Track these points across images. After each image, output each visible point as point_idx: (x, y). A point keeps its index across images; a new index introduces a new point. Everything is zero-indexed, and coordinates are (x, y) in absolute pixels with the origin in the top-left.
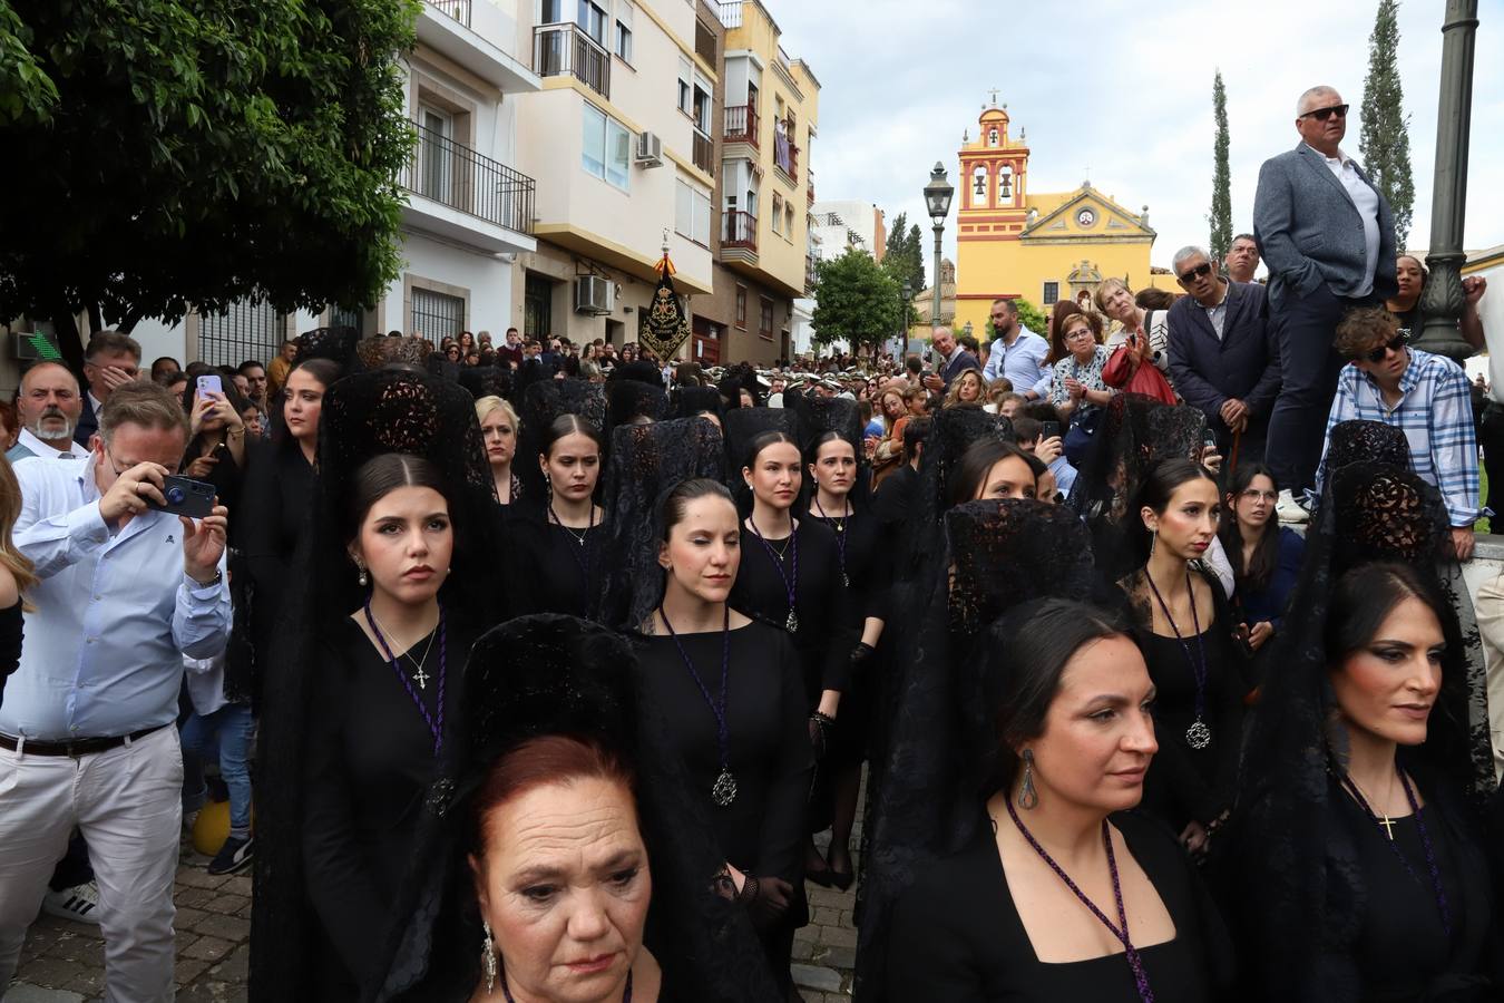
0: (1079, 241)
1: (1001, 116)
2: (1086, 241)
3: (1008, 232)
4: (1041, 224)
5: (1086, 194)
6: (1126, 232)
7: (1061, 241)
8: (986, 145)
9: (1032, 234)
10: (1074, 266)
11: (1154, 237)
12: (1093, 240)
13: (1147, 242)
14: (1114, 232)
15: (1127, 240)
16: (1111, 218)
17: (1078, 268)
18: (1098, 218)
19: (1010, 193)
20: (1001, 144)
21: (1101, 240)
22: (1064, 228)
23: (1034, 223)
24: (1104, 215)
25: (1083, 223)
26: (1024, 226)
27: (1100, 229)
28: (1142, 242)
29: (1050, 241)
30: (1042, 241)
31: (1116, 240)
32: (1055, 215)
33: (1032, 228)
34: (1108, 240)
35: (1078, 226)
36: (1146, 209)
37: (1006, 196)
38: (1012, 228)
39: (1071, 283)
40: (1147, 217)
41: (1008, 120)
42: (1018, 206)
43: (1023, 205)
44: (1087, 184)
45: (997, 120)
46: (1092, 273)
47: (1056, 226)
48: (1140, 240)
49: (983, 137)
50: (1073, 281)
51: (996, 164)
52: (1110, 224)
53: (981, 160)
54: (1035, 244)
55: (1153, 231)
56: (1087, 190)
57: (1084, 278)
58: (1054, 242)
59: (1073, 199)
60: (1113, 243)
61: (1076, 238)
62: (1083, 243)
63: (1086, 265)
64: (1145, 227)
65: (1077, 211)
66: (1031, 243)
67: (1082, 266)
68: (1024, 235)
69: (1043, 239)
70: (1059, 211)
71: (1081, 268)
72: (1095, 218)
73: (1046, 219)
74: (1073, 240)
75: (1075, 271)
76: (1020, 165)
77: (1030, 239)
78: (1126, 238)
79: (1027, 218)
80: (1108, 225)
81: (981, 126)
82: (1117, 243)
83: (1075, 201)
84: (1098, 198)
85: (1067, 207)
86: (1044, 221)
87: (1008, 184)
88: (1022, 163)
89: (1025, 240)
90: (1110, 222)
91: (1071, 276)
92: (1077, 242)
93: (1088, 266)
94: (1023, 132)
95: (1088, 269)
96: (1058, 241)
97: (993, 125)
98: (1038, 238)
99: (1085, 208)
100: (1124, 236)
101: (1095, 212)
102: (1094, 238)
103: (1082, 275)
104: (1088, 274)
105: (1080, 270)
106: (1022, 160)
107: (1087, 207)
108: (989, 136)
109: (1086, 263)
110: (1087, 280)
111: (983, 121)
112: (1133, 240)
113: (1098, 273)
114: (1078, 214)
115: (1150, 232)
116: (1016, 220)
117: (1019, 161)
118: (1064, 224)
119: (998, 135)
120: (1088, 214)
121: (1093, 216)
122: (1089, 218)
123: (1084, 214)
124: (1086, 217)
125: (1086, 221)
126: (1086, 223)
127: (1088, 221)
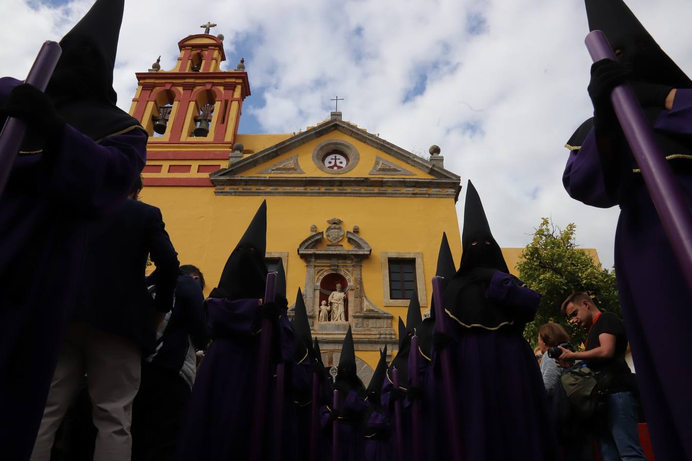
0: (323, 189)
1: (213, 42)
2: (336, 189)
3: (193, 174)
4: (254, 162)
5: (335, 125)
6: (407, 177)
7: (288, 189)
8: (183, 66)
10: (315, 229)
11: (456, 186)
12: (349, 189)
13: (448, 196)
14: (387, 177)
16: (378, 158)
17: (322, 229)
18: (357, 158)
19: (210, 129)
20: (208, 67)
21: (363, 190)
22: (296, 168)
24: (367, 155)
26: (224, 165)
28: (437, 196)
29: (269, 189)
31: (390, 190)
32: (281, 150)
33: (237, 168)
34: (376, 190)
36: (436, 150)
38: (201, 169)
39: (303, 256)
40: (442, 159)
41: (220, 47)
42: (218, 141)
43: (228, 139)
45: (206, 46)
46: (350, 240)
47: (281, 166)
48: (433, 191)
49: (181, 61)
50: (310, 252)
51: (192, 90)
52: (379, 167)
53: (171, 85)
54: (240, 192)
55: (454, 178)
56: (335, 120)
57: (333, 248)
58: (276, 189)
59: (314, 129)
60: (385, 193)
61: (318, 185)
62: (329, 193)
63: (337, 226)
64: (439, 171)
65: (319, 148)
66: (232, 191)
67: (329, 229)
68: (220, 175)
69: (256, 185)
70: (288, 143)
71: (327, 231)
72: (350, 159)
73: (263, 154)
74: (312, 188)
75: (314, 236)
76: (231, 92)
77: (231, 185)
78: (407, 187)
79: (231, 155)
80: (375, 168)
81: (182, 51)
82: (392, 195)
83: (316, 133)
84: (354, 130)
85: (302, 139)
86: (259, 156)
87: (208, 118)
88: (234, 90)
89: (223, 185)
90: (377, 163)
91: (307, 244)
92: (320, 191)
93: (340, 228)
94: (242, 61)
95: (342, 234)
96: (284, 188)
97: (199, 51)
98: (247, 182)
99: (333, 146)
100: (404, 183)
101: (347, 151)
102: (351, 186)
103: (330, 243)
104: (340, 244)
105: (325, 236)
106: (235, 87)
107: (336, 144)
108: (190, 61)
109: (336, 223)
110: (338, 252)
111: (185, 47)
112: (417, 190)
113: (361, 239)
114: (322, 153)
115: (448, 178)
116: (212, 156)
117: (231, 87)
118: (297, 164)
119: (204, 62)
120: (338, 156)
121: (348, 160)
122: (341, 163)
123: (333, 156)
124: (336, 159)
125: (335, 165)
126: (335, 168)
127: (338, 164)
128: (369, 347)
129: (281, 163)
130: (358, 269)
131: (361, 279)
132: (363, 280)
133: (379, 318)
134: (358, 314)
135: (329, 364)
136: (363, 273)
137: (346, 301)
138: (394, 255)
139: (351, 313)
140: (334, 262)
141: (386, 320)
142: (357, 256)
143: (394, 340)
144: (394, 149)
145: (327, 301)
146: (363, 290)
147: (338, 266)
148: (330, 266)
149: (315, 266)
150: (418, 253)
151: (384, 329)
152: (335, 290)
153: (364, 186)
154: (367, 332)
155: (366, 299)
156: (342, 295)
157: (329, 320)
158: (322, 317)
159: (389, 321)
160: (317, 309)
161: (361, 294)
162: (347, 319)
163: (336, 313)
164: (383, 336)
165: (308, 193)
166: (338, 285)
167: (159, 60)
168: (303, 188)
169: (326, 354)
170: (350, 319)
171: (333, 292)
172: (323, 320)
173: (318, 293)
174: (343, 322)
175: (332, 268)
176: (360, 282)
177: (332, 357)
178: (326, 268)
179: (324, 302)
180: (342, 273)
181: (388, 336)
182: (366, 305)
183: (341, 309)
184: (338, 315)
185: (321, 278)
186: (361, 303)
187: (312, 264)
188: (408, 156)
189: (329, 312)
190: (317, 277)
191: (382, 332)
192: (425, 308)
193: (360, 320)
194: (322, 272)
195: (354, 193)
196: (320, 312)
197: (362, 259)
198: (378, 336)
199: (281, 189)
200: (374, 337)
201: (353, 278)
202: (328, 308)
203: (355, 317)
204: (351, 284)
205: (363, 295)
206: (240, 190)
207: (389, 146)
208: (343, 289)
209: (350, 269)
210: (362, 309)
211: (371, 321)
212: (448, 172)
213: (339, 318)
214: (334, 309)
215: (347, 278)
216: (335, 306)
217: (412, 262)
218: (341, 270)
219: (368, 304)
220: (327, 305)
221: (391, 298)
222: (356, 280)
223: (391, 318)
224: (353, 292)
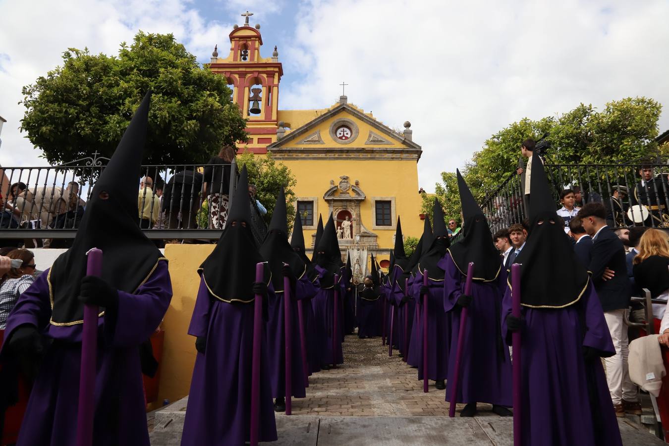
0: (337, 155)
1: (253, 33)
2: (344, 156)
3: (255, 145)
4: (293, 137)
5: (343, 108)
6: (389, 147)
7: (315, 155)
8: (235, 58)
9: (284, 147)
10: (332, 182)
11: (419, 153)
12: (352, 155)
13: (413, 159)
14: (376, 147)
15: (390, 155)
16: (371, 132)
17: (337, 183)
18: (358, 132)
19: (261, 107)
20: (252, 58)
21: (361, 155)
22: (319, 141)
23: (285, 135)
24: (364, 130)
25: (341, 138)
26: (274, 139)
27: (360, 142)
28: (407, 159)
29: (304, 155)
30: (294, 155)
31: (378, 156)
32: (309, 127)
33: (283, 141)
34: (369, 156)
35: (335, 140)
36: (408, 125)
37: (256, 111)
38: (260, 141)
39: (326, 200)
40: (411, 133)
41: (259, 38)
42: (268, 119)
43: (274, 117)
44: (344, 98)
45: (249, 37)
46: (353, 190)
47: (310, 139)
48: (404, 155)
49: (233, 51)
50: (331, 198)
51: (245, 77)
52: (371, 139)
53: (230, 73)
54: (286, 158)
55: (418, 148)
56: (343, 104)
57: (343, 195)
58: (308, 156)
59: (329, 111)
60: (375, 158)
61: (333, 153)
62: (341, 158)
63: (346, 181)
64: (409, 142)
65: (333, 125)
66: (281, 157)
67: (341, 182)
68: (273, 147)
69: (296, 153)
70: (313, 123)
71: (340, 184)
72: (353, 132)
73: (299, 131)
74: (330, 155)
75: (333, 188)
76: (272, 79)
77: (280, 153)
78: (388, 153)
79: (277, 130)
80: (368, 139)
81: (232, 42)
82: (379, 159)
83: (331, 114)
84: (355, 112)
85: (322, 119)
86: (296, 133)
87: (258, 99)
88: (274, 77)
89: (275, 153)
90: (370, 136)
91: (329, 193)
92: (335, 157)
93: (347, 182)
94: (276, 49)
95: (348, 186)
96: (313, 155)
97: (245, 42)
98: (290, 151)
99: (342, 123)
100: (386, 151)
101: (351, 127)
102: (354, 153)
103: (342, 192)
104: (348, 192)
105: (339, 187)
106: (274, 75)
107: (344, 121)
108: (239, 51)
109: (346, 179)
110: (347, 198)
111: (234, 38)
112: (395, 156)
113: (360, 190)
114: (335, 129)
115: (415, 147)
116: (266, 132)
117: (271, 75)
118: (319, 137)
119: (249, 51)
120: (346, 129)
121: (351, 132)
122: (347, 134)
123: (342, 129)
124: (344, 131)
125: (344, 136)
126: (344, 138)
127: (346, 135)
129: (310, 136)
130: (358, 208)
132: (361, 214)
133: (369, 236)
134: (358, 234)
136: (360, 210)
137: (351, 226)
138: (379, 199)
139: (354, 234)
140: (345, 204)
141: (373, 238)
142: (357, 200)
143: (378, 249)
144: (381, 126)
145: (341, 227)
146: (361, 220)
147: (346, 206)
148: (342, 206)
149: (334, 206)
150: (393, 197)
151: (372, 243)
152: (345, 220)
153: (362, 153)
154: (363, 245)
155: (363, 226)
156: (349, 223)
157: (342, 238)
158: (338, 236)
159: (375, 238)
161: (359, 223)
162: (352, 238)
163: (346, 234)
165: (328, 158)
166: (347, 217)
167: (216, 49)
168: (324, 155)
171: (344, 221)
174: (350, 239)
176: (359, 216)
178: (340, 207)
179: (339, 228)
180: (349, 210)
181: (374, 247)
183: (349, 231)
185: (337, 213)
186: (360, 228)
187: (332, 205)
188: (389, 131)
189: (342, 233)
191: (371, 245)
193: (359, 238)
194: (337, 209)
195: (355, 158)
196: (337, 233)
197: (359, 202)
199: (311, 156)
201: (355, 213)
202: (342, 231)
204: (354, 216)
205: (361, 223)
206: (286, 157)
207: (378, 124)
208: (349, 220)
209: (354, 208)
210: (360, 231)
211: (365, 238)
212: (414, 144)
213: (348, 236)
214: (345, 231)
215: (352, 213)
216: (345, 229)
217: (390, 202)
218: (348, 208)
219: (363, 228)
220: (341, 229)
221: (377, 225)
222: (357, 214)
223: (377, 236)
224: (355, 221)
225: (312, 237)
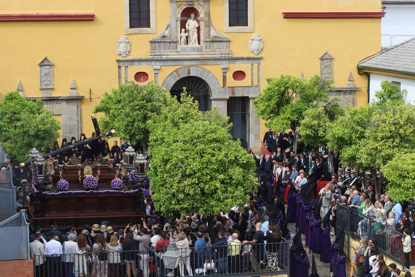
128: (214, 62)
130: (207, 4)
131: (209, 11)
132: (211, 12)
133: (221, 42)
134: (207, 40)
135: (188, 74)
136: (210, 7)
137: (198, 29)
139: (202, 38)
141: (225, 43)
143: (231, 58)
145: (185, 29)
146: (211, 20)
147: (193, 2)
149: (176, 2)
151: (224, 49)
152: (190, 18)
154: (213, 53)
155: (213, 27)
156: (196, 23)
157: (187, 44)
158: (183, 42)
159: (228, 44)
160: (179, 36)
161: (209, 24)
162: (199, 43)
163: (192, 38)
164: (223, 55)
166: (193, 16)
169: (186, 67)
170: (201, 42)
171: (189, 21)
172: (184, 44)
173: (179, 23)
174: (197, 45)
175: (189, 3)
176: (208, 15)
177: (190, 70)
178: (184, 3)
179: (183, 30)
180: (196, 7)
181: (226, 55)
182: (213, 33)
183: (196, 36)
184: (193, 40)
185: (181, 11)
186: (209, 30)
189: (187, 37)
190: (178, 10)
191: (223, 53)
192: (252, 33)
193: (209, 43)
194: (181, 6)
196: (181, 38)
198: (220, 56)
200: (217, 56)
201: (204, 10)
202: (187, 34)
203: (205, 42)
204: (202, 15)
205: (211, 24)
208: (195, 18)
209: (202, 4)
210: (209, 35)
211: (215, 44)
213: (194, 42)
214: (190, 35)
215: (199, 10)
216: (191, 33)
218: (195, 4)
219: (214, 32)
220: (185, 32)
221: (230, 26)
222: (206, 13)
223: (229, 41)
224: (204, 22)
225: (150, 43)
